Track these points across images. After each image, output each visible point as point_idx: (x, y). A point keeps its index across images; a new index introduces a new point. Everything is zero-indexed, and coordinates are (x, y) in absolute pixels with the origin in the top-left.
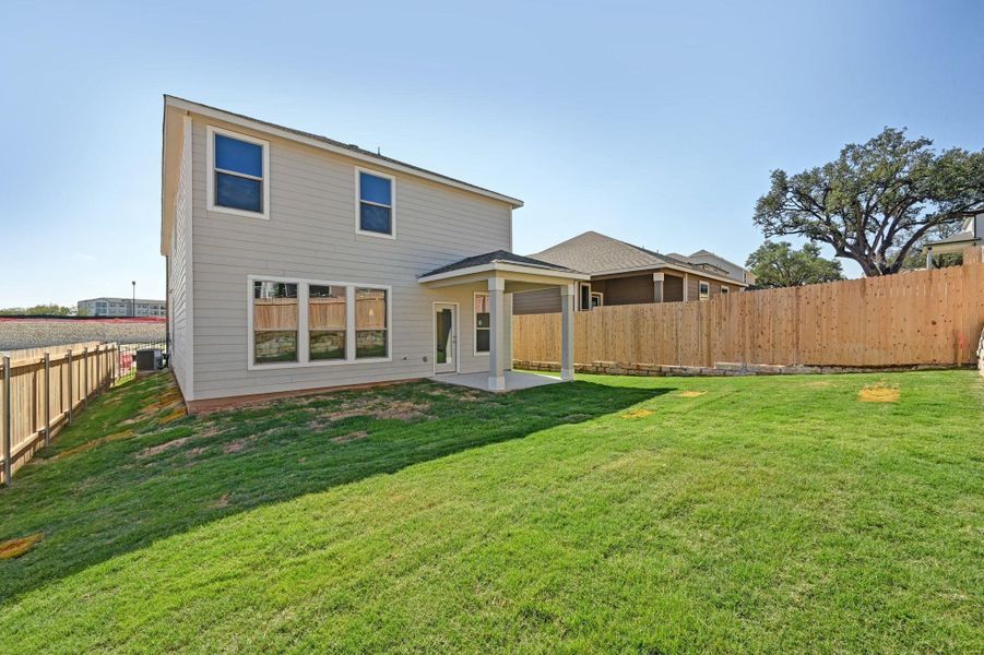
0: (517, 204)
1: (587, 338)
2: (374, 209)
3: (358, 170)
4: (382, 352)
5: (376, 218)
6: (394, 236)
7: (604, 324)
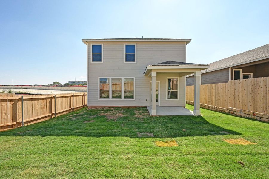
0: (188, 42)
1: (225, 96)
2: (131, 55)
3: (125, 44)
4: (132, 97)
5: (130, 57)
6: (136, 62)
7: (234, 89)
